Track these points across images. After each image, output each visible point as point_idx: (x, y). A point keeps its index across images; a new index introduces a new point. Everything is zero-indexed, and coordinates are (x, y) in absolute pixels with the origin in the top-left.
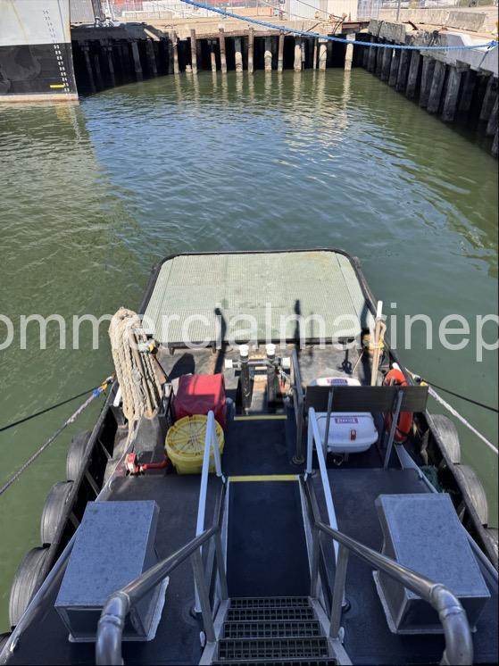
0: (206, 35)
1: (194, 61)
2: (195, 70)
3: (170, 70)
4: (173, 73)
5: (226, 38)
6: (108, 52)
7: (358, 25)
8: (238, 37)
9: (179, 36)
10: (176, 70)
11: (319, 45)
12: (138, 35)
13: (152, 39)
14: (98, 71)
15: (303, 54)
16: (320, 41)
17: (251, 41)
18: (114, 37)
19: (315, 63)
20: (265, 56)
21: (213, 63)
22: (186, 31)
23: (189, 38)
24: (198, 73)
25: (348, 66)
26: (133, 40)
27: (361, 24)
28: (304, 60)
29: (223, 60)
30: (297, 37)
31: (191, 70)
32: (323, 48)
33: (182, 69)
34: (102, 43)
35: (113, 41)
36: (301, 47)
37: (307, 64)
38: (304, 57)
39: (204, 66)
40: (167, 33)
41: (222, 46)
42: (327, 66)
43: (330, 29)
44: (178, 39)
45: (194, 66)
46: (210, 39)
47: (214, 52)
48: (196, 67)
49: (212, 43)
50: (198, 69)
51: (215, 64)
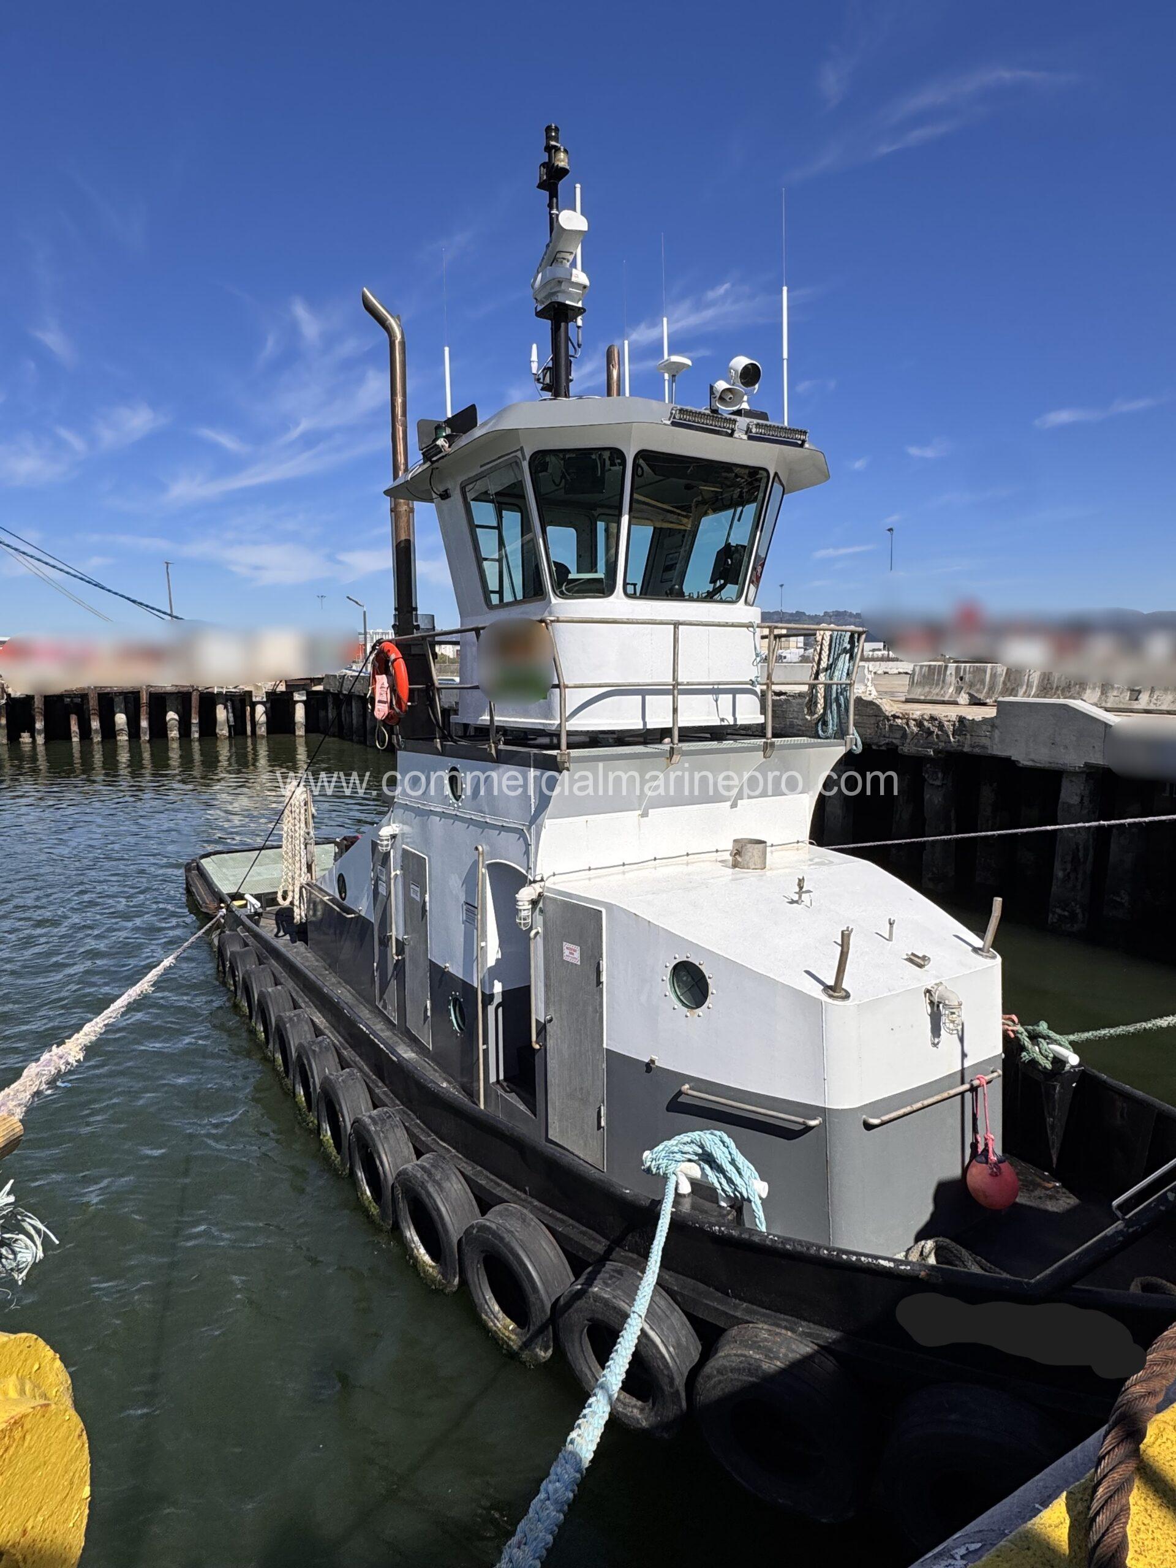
0: (62, 690)
1: (39, 725)
2: (40, 739)
5: (99, 694)
7: (309, 681)
8: (121, 693)
9: (10, 691)
10: (4, 739)
11: (253, 705)
15: (231, 715)
16: (254, 699)
17: (144, 698)
19: (249, 728)
20: (168, 718)
21: (74, 728)
22: (25, 684)
23: (30, 695)
24: (46, 743)
25: (300, 731)
27: (312, 680)
28: (232, 723)
29: (95, 724)
30: (220, 694)
31: (33, 740)
32: (260, 709)
33: (14, 737)
36: (226, 707)
37: (238, 729)
38: (231, 719)
39: (57, 733)
41: (93, 703)
42: (269, 731)
43: (268, 686)
44: (9, 695)
45: (39, 734)
46: (69, 696)
47: (76, 714)
48: (43, 735)
49: (72, 701)
50: (45, 738)
51: (77, 731)
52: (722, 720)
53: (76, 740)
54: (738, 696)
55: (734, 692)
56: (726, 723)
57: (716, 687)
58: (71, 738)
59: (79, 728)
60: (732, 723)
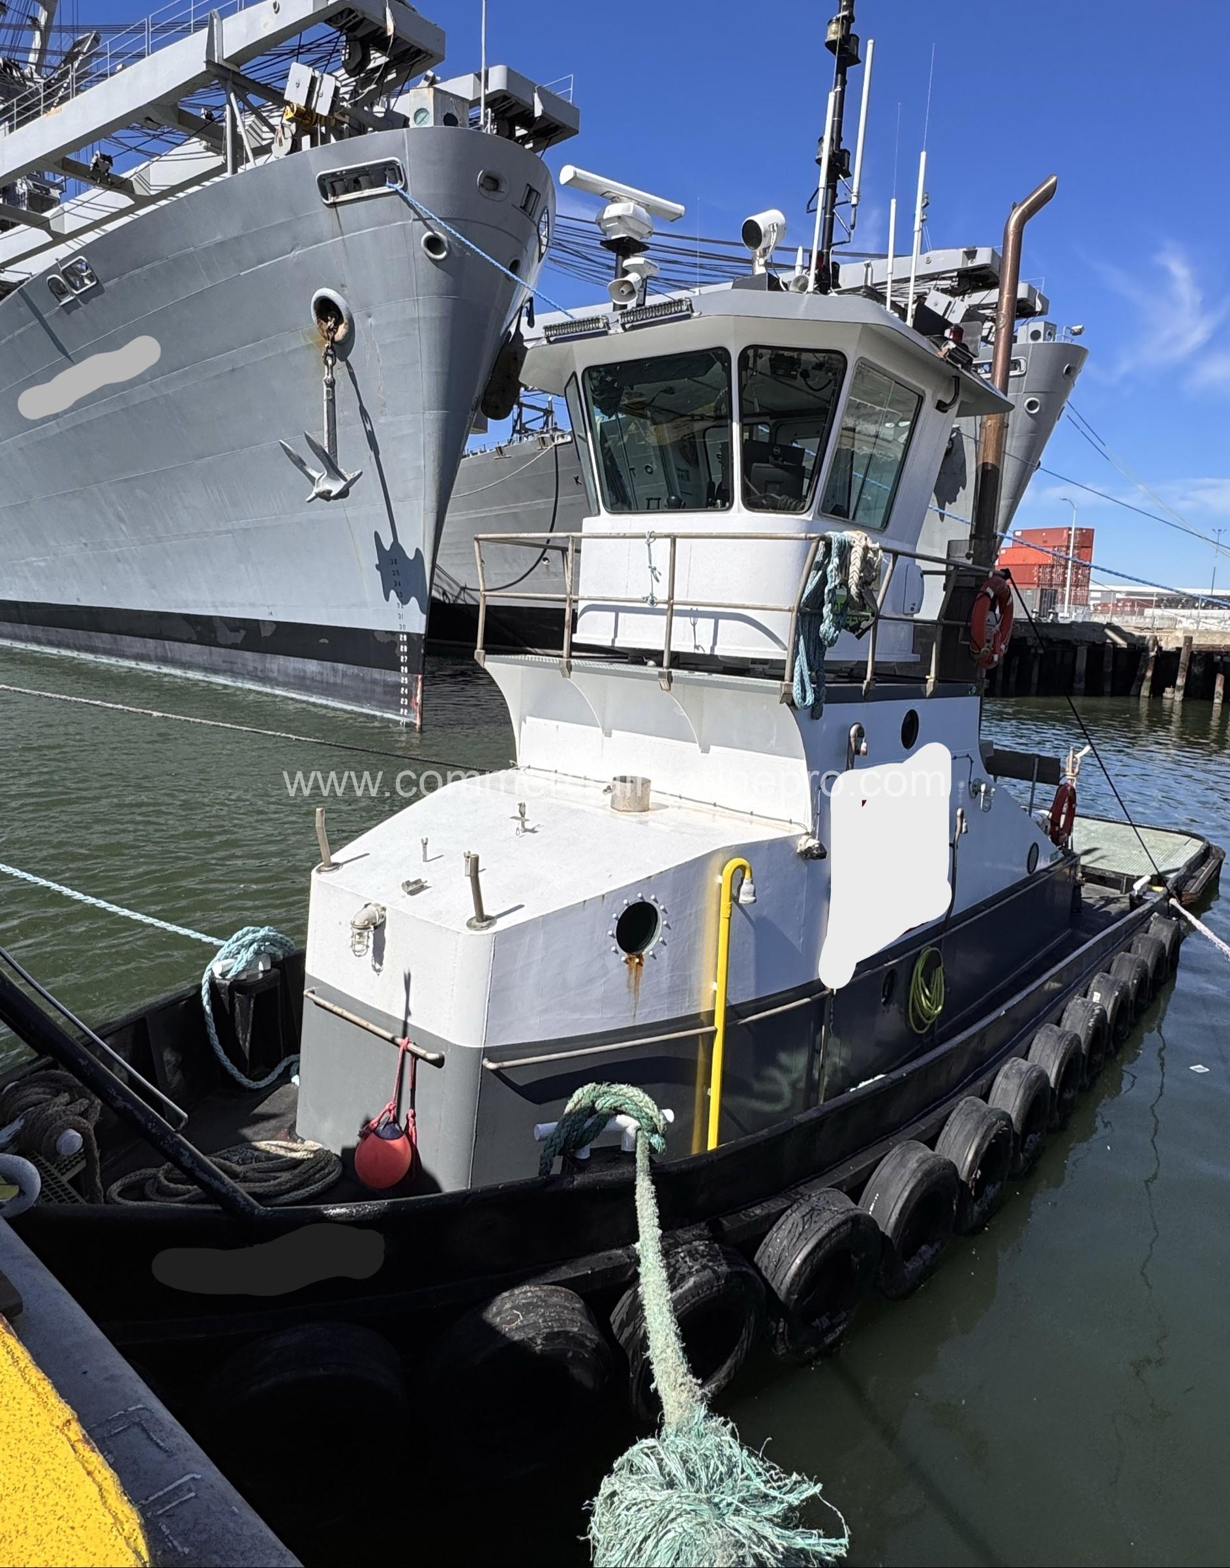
0: (1213, 646)
1: (1180, 681)
2: (1179, 696)
3: (1133, 691)
4: (1138, 695)
6: (1036, 654)
9: (1162, 644)
10: (1145, 692)
12: (1093, 637)
13: (1114, 643)
14: (1012, 679)
18: (1051, 636)
21: (1219, 688)
22: (1177, 638)
23: (1179, 649)
24: (1183, 701)
26: (1082, 643)
31: (1173, 696)
33: (1157, 691)
34: (1030, 642)
35: (1050, 641)
39: (1198, 692)
40: (1144, 638)
44: (1160, 648)
45: (1179, 690)
46: (1219, 653)
47: (1223, 673)
48: (1182, 692)
49: (1221, 659)
50: (1185, 695)
51: (1222, 692)
52: (696, 647)
53: (1217, 701)
54: (721, 622)
55: (717, 617)
56: (700, 651)
57: (694, 608)
58: (1213, 699)
59: (1224, 689)
60: (708, 652)
